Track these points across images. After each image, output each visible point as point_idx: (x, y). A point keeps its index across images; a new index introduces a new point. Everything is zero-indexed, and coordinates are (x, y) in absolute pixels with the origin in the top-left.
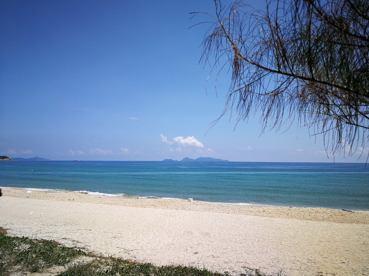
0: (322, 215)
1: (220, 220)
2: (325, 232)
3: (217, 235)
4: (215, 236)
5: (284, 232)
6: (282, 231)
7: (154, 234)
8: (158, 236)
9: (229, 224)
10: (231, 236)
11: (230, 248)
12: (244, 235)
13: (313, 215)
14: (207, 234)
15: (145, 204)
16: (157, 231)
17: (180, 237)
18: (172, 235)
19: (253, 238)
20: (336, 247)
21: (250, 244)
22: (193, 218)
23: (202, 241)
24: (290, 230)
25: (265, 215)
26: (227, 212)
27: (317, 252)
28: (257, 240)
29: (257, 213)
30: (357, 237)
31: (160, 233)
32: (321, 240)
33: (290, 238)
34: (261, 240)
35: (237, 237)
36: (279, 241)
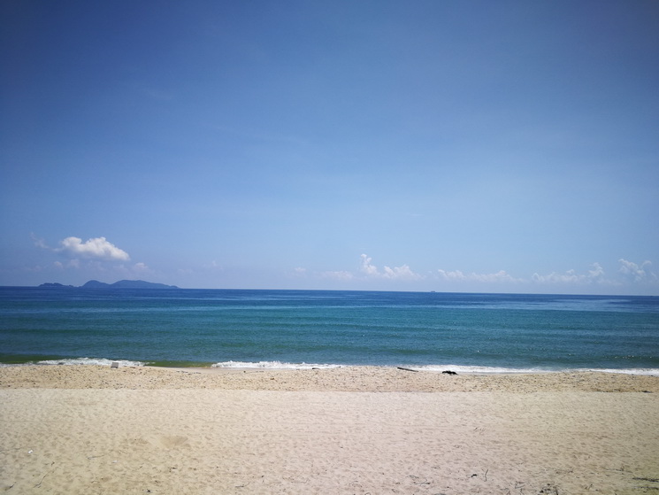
0: (373, 379)
1: (199, 405)
2: (404, 413)
3: (204, 441)
4: (200, 443)
5: (335, 421)
6: (330, 418)
7: (48, 455)
8: (58, 458)
9: (222, 412)
10: (235, 440)
11: (244, 470)
12: (261, 435)
13: (359, 380)
14: (180, 441)
15: (9, 378)
16: (54, 445)
17: (115, 455)
18: (95, 453)
19: (282, 438)
20: (437, 442)
21: (281, 455)
22: (138, 404)
23: (174, 460)
24: (343, 415)
25: (276, 386)
26: (202, 384)
27: (412, 456)
28: (291, 442)
29: (261, 384)
30: (458, 418)
31: (62, 450)
32: (406, 429)
33: (351, 431)
34: (299, 441)
35: (247, 440)
36: (333, 440)
